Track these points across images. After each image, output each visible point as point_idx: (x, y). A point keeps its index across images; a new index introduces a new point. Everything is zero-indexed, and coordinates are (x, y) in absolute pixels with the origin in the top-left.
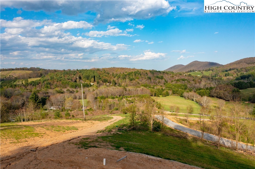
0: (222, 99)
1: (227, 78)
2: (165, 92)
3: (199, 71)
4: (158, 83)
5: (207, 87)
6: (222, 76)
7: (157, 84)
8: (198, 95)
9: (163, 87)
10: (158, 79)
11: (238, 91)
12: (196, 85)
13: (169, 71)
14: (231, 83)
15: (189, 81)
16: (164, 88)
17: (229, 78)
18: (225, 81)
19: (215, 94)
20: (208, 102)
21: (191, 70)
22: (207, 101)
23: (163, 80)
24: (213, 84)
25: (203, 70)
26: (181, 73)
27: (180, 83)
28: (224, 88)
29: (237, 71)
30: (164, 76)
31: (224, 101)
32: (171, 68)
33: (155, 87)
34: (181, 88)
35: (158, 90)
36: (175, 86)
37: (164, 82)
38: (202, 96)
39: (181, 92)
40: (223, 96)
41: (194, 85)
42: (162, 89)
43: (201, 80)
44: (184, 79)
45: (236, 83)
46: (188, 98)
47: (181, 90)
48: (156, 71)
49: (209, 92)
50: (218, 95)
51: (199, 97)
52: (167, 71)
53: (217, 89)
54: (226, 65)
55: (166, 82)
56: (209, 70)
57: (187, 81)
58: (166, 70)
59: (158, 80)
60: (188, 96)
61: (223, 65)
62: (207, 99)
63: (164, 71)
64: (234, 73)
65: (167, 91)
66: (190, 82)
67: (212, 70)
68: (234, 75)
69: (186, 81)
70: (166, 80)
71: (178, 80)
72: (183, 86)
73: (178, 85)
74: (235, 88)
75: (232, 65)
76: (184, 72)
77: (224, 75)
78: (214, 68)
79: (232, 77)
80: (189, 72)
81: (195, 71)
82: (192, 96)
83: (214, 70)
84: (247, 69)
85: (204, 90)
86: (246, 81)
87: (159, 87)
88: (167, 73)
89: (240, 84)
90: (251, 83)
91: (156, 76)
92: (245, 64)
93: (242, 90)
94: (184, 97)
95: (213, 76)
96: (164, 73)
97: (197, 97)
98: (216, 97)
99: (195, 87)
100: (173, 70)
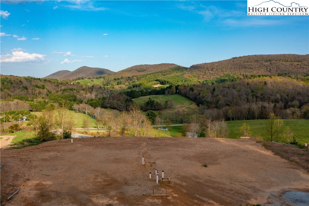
0: (116, 109)
1: (119, 87)
2: (49, 104)
3: (89, 79)
4: (39, 94)
5: (99, 96)
6: (114, 85)
7: (36, 96)
8: (90, 107)
9: (46, 99)
10: (38, 88)
11: (131, 100)
12: (86, 95)
13: (52, 78)
14: (123, 91)
15: (78, 91)
17: (121, 87)
18: (117, 91)
19: (108, 105)
20: (102, 114)
21: (79, 78)
22: (101, 112)
23: (45, 91)
24: (105, 94)
25: (94, 78)
26: (67, 81)
27: (67, 93)
28: (118, 98)
29: (129, 79)
30: (46, 85)
31: (118, 111)
32: (54, 74)
33: (35, 100)
34: (69, 100)
35: (40, 102)
36: (61, 98)
37: (46, 93)
38: (95, 108)
39: (70, 104)
40: (116, 106)
41: (84, 95)
42: (45, 102)
43: (92, 90)
44: (72, 88)
45: (129, 92)
46: (79, 111)
47: (69, 102)
48: (34, 79)
49: (102, 103)
50: (111, 106)
51: (92, 109)
52: (48, 79)
53: (110, 99)
54: (118, 72)
55: (49, 92)
56: (100, 78)
57: (75, 90)
58: (47, 77)
59: (38, 90)
60: (79, 108)
61: (115, 72)
62: (101, 110)
63: (45, 77)
64: (126, 81)
65: (53, 104)
66: (80, 91)
67: (104, 78)
68: (126, 83)
69: (75, 91)
70: (50, 90)
71: (64, 90)
72: (72, 97)
73: (66, 96)
74: (127, 97)
75: (123, 72)
76: (71, 79)
77: (116, 83)
78: (105, 75)
79: (124, 86)
80: (77, 79)
81: (85, 79)
82: (84, 109)
83: (105, 78)
84: (138, 77)
85: (97, 100)
86: (137, 89)
87: (40, 99)
88: (49, 81)
89: (133, 92)
90: (142, 91)
91: (34, 85)
92: (136, 71)
93: (135, 99)
94: (74, 110)
95: (105, 85)
96: (45, 81)
97: (89, 109)
98: (110, 108)
99: (86, 98)
100: (56, 77)
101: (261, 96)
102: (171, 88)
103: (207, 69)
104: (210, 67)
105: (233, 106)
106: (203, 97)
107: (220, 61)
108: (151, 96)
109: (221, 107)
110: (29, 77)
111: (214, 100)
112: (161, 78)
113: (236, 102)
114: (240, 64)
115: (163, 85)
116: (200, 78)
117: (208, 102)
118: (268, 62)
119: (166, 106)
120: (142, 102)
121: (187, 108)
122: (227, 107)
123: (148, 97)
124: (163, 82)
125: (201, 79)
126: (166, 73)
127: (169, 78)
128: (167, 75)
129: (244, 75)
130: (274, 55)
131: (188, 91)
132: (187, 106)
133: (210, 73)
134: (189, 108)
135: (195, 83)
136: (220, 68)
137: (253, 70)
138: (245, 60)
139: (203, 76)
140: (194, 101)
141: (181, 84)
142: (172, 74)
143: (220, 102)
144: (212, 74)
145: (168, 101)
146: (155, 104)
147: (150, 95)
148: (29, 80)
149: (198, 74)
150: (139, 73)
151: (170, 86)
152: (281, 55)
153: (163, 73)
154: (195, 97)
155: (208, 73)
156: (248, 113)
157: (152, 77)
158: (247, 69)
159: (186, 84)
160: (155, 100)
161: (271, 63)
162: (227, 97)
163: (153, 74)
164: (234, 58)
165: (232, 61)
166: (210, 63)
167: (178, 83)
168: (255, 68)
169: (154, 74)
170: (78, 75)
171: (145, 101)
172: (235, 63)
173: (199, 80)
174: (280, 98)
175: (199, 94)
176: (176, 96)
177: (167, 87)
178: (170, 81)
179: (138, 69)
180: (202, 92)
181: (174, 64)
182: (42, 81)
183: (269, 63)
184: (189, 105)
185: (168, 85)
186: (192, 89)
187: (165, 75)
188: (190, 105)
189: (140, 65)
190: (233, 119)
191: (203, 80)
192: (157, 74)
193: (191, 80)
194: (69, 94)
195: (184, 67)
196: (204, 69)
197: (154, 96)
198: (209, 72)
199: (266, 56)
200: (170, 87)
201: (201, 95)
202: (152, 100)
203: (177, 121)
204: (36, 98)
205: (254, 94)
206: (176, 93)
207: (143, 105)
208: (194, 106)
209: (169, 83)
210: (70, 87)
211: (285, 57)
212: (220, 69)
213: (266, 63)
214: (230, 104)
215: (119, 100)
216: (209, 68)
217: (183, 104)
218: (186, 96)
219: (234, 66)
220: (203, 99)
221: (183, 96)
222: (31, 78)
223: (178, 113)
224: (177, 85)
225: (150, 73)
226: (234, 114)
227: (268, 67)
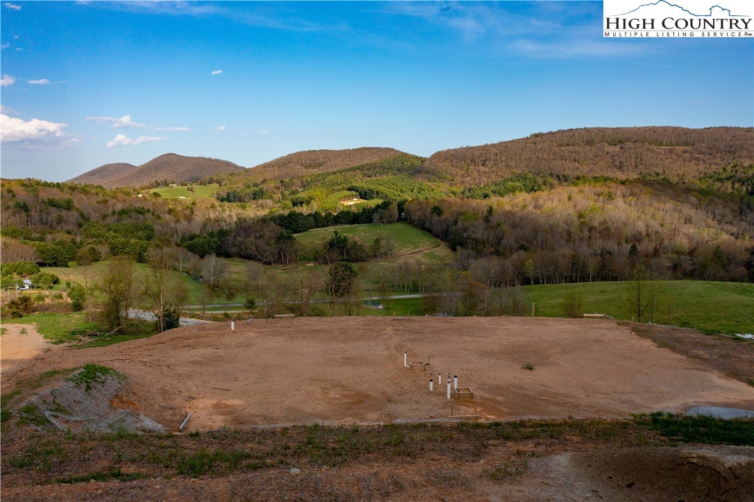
0: (253, 259)
1: (259, 204)
2: (85, 249)
3: (182, 185)
4: (58, 223)
5: (209, 229)
6: (246, 199)
7: (52, 227)
8: (190, 254)
9: (76, 235)
10: (55, 209)
11: (290, 238)
12: (178, 225)
13: (88, 184)
14: (271, 216)
15: (158, 215)
16: (78, 239)
17: (264, 205)
19: (234, 248)
20: (221, 271)
21: (157, 182)
22: (218, 267)
23: (74, 215)
24: (226, 222)
25: (194, 182)
26: (128, 190)
27: (130, 220)
28: (257, 231)
29: (283, 186)
30: (75, 201)
31: (261, 264)
32: (92, 173)
33: (49, 237)
34: (136, 237)
35: (62, 243)
36: (115, 231)
37: (77, 220)
38: (202, 257)
39: (138, 248)
40: (253, 251)
41: (172, 225)
42: (74, 242)
44: (143, 208)
45: (283, 216)
47: (136, 242)
49: (219, 243)
50: (242, 251)
51: (194, 259)
52: (80, 184)
53: (239, 236)
54: (254, 168)
55: (83, 217)
56: (209, 183)
57: (150, 214)
58: (76, 179)
59: (54, 214)
60: (162, 257)
61: (247, 167)
62: (217, 262)
63: (71, 181)
64: (276, 190)
65: (94, 246)
66: (161, 216)
67: (219, 183)
68: (274, 196)
69: (148, 216)
70: (85, 213)
71: (123, 212)
72: (141, 229)
73: (126, 227)
74: (281, 230)
75: (268, 169)
76: (138, 186)
77: (251, 195)
78: (223, 176)
79: (269, 202)
80: (152, 186)
81: (171, 185)
82: (174, 259)
83: (224, 183)
84: (304, 180)
85: (206, 238)
86: (304, 210)
87: (61, 236)
88: (83, 191)
89: (294, 218)
90: (316, 216)
91: (46, 200)
92: (300, 167)
93: (299, 234)
94: (150, 262)
95: (223, 200)
96: (73, 191)
97: (187, 259)
98: (237, 256)
99: (176, 232)
100: (98, 180)
101: (599, 225)
102: (387, 208)
103: (472, 161)
104: (480, 156)
105: (535, 251)
106: (465, 230)
107: (502, 143)
108: (339, 228)
109: (509, 253)
111: (491, 236)
112: (361, 183)
113: (542, 241)
114: (550, 150)
115: (365, 201)
116: (456, 184)
117: (476, 241)
118: (616, 145)
119: (377, 252)
120: (317, 242)
121: (427, 255)
122: (522, 253)
123: (331, 229)
124: (366, 192)
125: (458, 185)
126: (372, 170)
127: (381, 182)
128: (375, 175)
129: (561, 177)
130: (629, 129)
131: (428, 214)
132: (426, 251)
133: (478, 171)
134: (432, 256)
135: (444, 196)
136: (503, 159)
137: (582, 165)
138: (562, 141)
139: (462, 179)
140: (443, 240)
141: (410, 199)
142: (387, 173)
143: (504, 242)
144: (485, 172)
145: (382, 239)
146: (349, 246)
147: (336, 224)
148: (32, 186)
149: (451, 174)
150: (306, 170)
151: (384, 202)
152: (645, 129)
153: (367, 172)
154: (446, 230)
155: (475, 172)
156: (572, 267)
157: (339, 181)
158: (567, 162)
159: (421, 197)
160: (349, 236)
161: (622, 148)
162: (521, 228)
163: (340, 172)
164: (537, 136)
165: (531, 141)
166: (480, 147)
167: (402, 194)
168: (585, 159)
169: (343, 174)
170: (154, 177)
171: (324, 238)
172: (540, 147)
173: (454, 189)
174: (644, 233)
175: (456, 222)
176: (400, 226)
177: (378, 206)
178: (383, 191)
179: (303, 161)
180: (462, 217)
181: (392, 149)
182: (66, 189)
183: (617, 148)
184: (430, 249)
185: (380, 201)
186: (437, 211)
187: (370, 176)
188: (434, 247)
189: (309, 152)
190: (537, 282)
191: (462, 189)
192: (350, 173)
193: (433, 187)
194: (135, 221)
195: (417, 157)
196: (465, 161)
197: (345, 226)
198: (477, 168)
199: (611, 132)
200: (385, 205)
201: (460, 224)
202: (342, 237)
203: (404, 287)
204: (50, 233)
205: (584, 222)
206: (400, 219)
207: (320, 248)
208: (442, 251)
209: (380, 195)
210: (137, 205)
211: (655, 134)
212: (502, 161)
213: (611, 149)
214: (527, 245)
216: (477, 160)
217: (418, 247)
218: (423, 227)
219: (536, 154)
220: (465, 235)
221: (415, 226)
222: (38, 183)
223: (406, 269)
224: (399, 199)
225: (335, 170)
226: (539, 270)
227: (616, 158)
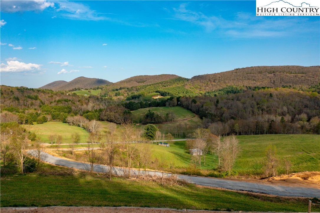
0: (113, 122)
1: (118, 98)
2: (41, 117)
3: (86, 90)
4: (31, 106)
5: (95, 108)
6: (112, 96)
7: (28, 107)
8: (85, 119)
9: (38, 110)
10: (30, 99)
11: (129, 113)
12: (82, 107)
13: (46, 89)
14: (122, 103)
16: (39, 112)
17: (120, 99)
18: (115, 102)
19: (105, 117)
20: (98, 127)
21: (75, 88)
22: (96, 126)
23: (38, 101)
24: (103, 106)
25: (91, 88)
26: (63, 92)
27: (62, 104)
28: (115, 110)
29: (128, 90)
30: (39, 96)
31: (115, 124)
32: (49, 85)
33: (26, 111)
34: (63, 112)
35: (31, 115)
36: (55, 109)
37: (39, 104)
38: (90, 120)
39: (63, 116)
40: (113, 118)
41: (80, 106)
42: (37, 114)
43: (89, 101)
44: (67, 99)
45: (127, 103)
46: (74, 124)
47: (63, 114)
48: (27, 89)
49: (99, 115)
50: (108, 118)
51: (87, 122)
52: (43, 89)
53: (107, 111)
54: (116, 83)
55: (42, 103)
56: (97, 89)
57: (70, 102)
58: (43, 87)
59: (30, 101)
60: (73, 121)
61: (113, 83)
62: (96, 123)
63: (40, 88)
64: (125, 92)
65: (45, 115)
66: (75, 103)
67: (102, 89)
68: (124, 95)
69: (70, 103)
70: (43, 101)
71: (59, 101)
72: (66, 108)
73: (60, 107)
74: (126, 109)
75: (122, 83)
76: (67, 90)
77: (115, 94)
78: (103, 86)
79: (122, 97)
80: (73, 90)
81: (81, 90)
82: (78, 121)
83: (103, 89)
84: (137, 88)
85: (93, 112)
86: (136, 101)
87: (32, 111)
88: (43, 92)
89: (131, 104)
90: (141, 103)
91: (27, 96)
92: (136, 82)
93: (134, 111)
94: (68, 123)
95: (103, 96)
96: (39, 92)
97: (84, 121)
98: (106, 121)
99: (81, 110)
100: (52, 88)
101: (266, 108)
102: (172, 100)
103: (209, 80)
104: (213, 78)
105: (238, 119)
106: (207, 110)
107: (222, 72)
108: (151, 108)
109: (226, 121)
110: (22, 87)
111: (218, 113)
112: (161, 89)
113: (241, 115)
114: (243, 76)
115: (163, 97)
116: (202, 90)
117: (212, 115)
118: (271, 73)
119: (167, 119)
120: (141, 114)
121: (190, 121)
122: (232, 120)
123: (148, 109)
124: (163, 93)
125: (203, 90)
126: (166, 84)
127: (170, 89)
128: (167, 86)
129: (248, 87)
130: (277, 67)
131: (190, 103)
132: (189, 119)
133: (212, 84)
134: (192, 121)
135: (197, 95)
136: (223, 79)
137: (257, 82)
138: (248, 71)
139: (205, 88)
140: (197, 114)
141: (182, 96)
142: (173, 85)
143: (224, 115)
144: (215, 85)
145: (169, 113)
146: (155, 117)
147: (150, 107)
148: (22, 90)
149: (200, 86)
150: (138, 84)
151: (171, 98)
152: (284, 67)
153: (164, 85)
154: (198, 110)
155: (211, 85)
156: (256, 127)
157: (152, 88)
158: (250, 81)
159: (187, 96)
160: (155, 112)
161: (274, 75)
162: (232, 109)
163: (153, 85)
164: (237, 69)
165: (235, 72)
166: (212, 74)
167: (179, 94)
168: (258, 79)
169: (154, 85)
170: (74, 86)
171: (144, 113)
172: (238, 74)
173: (201, 92)
174: (286, 111)
175: (202, 106)
176: (178, 108)
177: (168, 99)
178: (171, 93)
179: (137, 80)
180: (205, 104)
181: (175, 75)
182: (36, 91)
183: (272, 75)
184: (191, 118)
185: (169, 97)
186: (194, 101)
187: (165, 86)
188: (193, 117)
189: (140, 76)
190: (240, 134)
191: (205, 92)
192: (157, 85)
193: (192, 91)
194: (63, 105)
195: (185, 79)
196: (206, 80)
197: (154, 108)
198: (211, 83)
199: (269, 68)
200: (171, 99)
201: (204, 107)
202: (152, 112)
203: (179, 135)
204: (27, 110)
205: (260, 107)
206: (178, 105)
207: (142, 117)
208: (196, 119)
209: (170, 94)
210: (65, 98)
211: (289, 69)
212: (222, 80)
213: (270, 75)
214: (235, 117)
215: (116, 112)
216: (211, 80)
217: (185, 117)
218: (188, 108)
219: (237, 77)
220: (207, 112)
221: (184, 108)
222: (24, 88)
223: (180, 127)
224: (178, 96)
225: (150, 84)
226: (241, 129)
227: (272, 79)
